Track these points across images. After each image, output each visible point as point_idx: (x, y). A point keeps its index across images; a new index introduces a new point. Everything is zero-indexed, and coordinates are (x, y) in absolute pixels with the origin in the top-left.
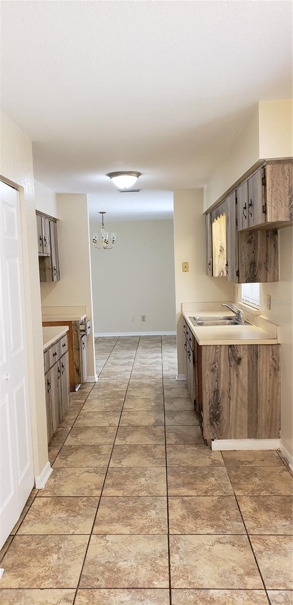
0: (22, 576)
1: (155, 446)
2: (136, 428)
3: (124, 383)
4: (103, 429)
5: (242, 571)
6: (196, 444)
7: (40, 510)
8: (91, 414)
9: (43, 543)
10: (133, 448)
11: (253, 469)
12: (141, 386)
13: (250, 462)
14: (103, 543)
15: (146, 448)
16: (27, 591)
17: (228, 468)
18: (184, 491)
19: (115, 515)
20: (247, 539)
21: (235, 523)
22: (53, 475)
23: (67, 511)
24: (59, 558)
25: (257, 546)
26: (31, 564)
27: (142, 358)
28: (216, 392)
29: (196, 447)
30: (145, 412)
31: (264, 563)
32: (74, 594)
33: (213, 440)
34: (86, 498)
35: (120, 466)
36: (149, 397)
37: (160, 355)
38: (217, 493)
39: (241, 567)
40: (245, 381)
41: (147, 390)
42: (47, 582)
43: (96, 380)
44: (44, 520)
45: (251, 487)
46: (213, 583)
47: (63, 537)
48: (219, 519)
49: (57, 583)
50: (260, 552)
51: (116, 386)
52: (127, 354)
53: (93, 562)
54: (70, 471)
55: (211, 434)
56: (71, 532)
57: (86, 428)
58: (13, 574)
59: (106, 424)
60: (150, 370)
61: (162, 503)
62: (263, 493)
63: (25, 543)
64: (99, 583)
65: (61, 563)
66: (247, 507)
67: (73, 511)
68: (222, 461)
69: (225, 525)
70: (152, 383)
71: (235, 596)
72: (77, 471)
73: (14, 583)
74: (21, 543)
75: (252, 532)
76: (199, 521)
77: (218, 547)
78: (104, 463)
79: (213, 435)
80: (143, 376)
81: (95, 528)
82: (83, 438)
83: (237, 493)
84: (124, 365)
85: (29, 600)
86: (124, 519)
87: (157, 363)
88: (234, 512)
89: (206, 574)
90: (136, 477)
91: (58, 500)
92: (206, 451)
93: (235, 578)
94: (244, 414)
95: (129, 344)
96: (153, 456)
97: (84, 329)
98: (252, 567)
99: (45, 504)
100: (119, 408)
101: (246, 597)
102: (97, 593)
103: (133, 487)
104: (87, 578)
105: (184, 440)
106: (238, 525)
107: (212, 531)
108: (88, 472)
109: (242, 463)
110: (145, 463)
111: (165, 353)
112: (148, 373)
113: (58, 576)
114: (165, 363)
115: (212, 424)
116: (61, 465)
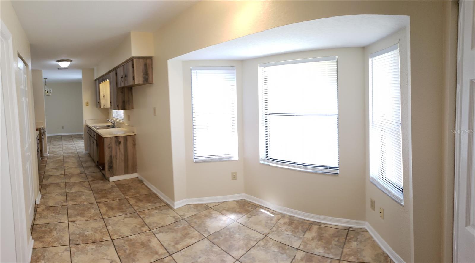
0: (43, 242)
1: (84, 182)
2: (72, 175)
3: (61, 156)
4: (58, 176)
5: (139, 226)
6: (102, 180)
7: (41, 213)
8: (51, 170)
9: (48, 227)
10: (74, 184)
11: (129, 186)
12: (69, 157)
13: (127, 184)
14: (75, 225)
15: (80, 183)
16: (47, 248)
17: (119, 188)
18: (103, 200)
19: (76, 213)
20: (136, 214)
21: (130, 209)
22: (42, 197)
23: (54, 213)
24: (57, 233)
25: (142, 216)
26: (45, 237)
27: (66, 145)
28: (111, 157)
29: (102, 181)
30: (75, 168)
31: (147, 221)
32: (69, 248)
33: (110, 177)
34: (61, 206)
35: (71, 192)
36: (74, 161)
37: (73, 143)
38: (118, 198)
39: (138, 225)
40: (122, 151)
41: (73, 158)
42: (55, 244)
43: (48, 155)
44: (45, 217)
45: (131, 194)
46: (129, 234)
47: (56, 224)
48: (123, 209)
49: (60, 243)
50: (144, 217)
51: (58, 157)
52: (58, 143)
53: (73, 234)
54: (49, 195)
55: (109, 175)
56: (59, 221)
57: (51, 176)
58: (38, 241)
59: (59, 174)
60: (71, 150)
61: (95, 206)
62: (137, 195)
63: (39, 228)
64: (79, 242)
65: (59, 235)
66: (132, 202)
67: (57, 212)
68: (115, 185)
69: (126, 210)
70: (74, 155)
71: (139, 236)
72: (53, 195)
73: (41, 245)
74: (38, 228)
75: (138, 211)
76: (114, 211)
77: (126, 220)
78: (63, 191)
79: (110, 175)
80: (68, 153)
81: (69, 219)
82: (50, 180)
83: (127, 197)
84: (58, 148)
85: (50, 252)
86: (81, 214)
87: (72, 146)
88: (128, 205)
89: (125, 231)
90: (80, 196)
91: (48, 208)
92: (107, 182)
93: (137, 230)
94: (122, 164)
95: (57, 139)
96: (85, 187)
97: (43, 132)
98: (143, 224)
99: (43, 210)
100: (63, 166)
101: (144, 235)
102: (79, 246)
103: (80, 200)
104: (73, 240)
105: (96, 179)
106: (131, 210)
107: (121, 214)
108: (58, 195)
109: (124, 185)
110: (82, 189)
111: (75, 142)
112: (70, 151)
113: (59, 241)
114: (77, 147)
115: (109, 170)
116: (44, 193)
